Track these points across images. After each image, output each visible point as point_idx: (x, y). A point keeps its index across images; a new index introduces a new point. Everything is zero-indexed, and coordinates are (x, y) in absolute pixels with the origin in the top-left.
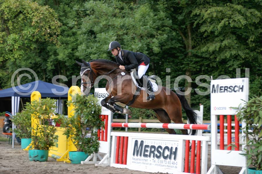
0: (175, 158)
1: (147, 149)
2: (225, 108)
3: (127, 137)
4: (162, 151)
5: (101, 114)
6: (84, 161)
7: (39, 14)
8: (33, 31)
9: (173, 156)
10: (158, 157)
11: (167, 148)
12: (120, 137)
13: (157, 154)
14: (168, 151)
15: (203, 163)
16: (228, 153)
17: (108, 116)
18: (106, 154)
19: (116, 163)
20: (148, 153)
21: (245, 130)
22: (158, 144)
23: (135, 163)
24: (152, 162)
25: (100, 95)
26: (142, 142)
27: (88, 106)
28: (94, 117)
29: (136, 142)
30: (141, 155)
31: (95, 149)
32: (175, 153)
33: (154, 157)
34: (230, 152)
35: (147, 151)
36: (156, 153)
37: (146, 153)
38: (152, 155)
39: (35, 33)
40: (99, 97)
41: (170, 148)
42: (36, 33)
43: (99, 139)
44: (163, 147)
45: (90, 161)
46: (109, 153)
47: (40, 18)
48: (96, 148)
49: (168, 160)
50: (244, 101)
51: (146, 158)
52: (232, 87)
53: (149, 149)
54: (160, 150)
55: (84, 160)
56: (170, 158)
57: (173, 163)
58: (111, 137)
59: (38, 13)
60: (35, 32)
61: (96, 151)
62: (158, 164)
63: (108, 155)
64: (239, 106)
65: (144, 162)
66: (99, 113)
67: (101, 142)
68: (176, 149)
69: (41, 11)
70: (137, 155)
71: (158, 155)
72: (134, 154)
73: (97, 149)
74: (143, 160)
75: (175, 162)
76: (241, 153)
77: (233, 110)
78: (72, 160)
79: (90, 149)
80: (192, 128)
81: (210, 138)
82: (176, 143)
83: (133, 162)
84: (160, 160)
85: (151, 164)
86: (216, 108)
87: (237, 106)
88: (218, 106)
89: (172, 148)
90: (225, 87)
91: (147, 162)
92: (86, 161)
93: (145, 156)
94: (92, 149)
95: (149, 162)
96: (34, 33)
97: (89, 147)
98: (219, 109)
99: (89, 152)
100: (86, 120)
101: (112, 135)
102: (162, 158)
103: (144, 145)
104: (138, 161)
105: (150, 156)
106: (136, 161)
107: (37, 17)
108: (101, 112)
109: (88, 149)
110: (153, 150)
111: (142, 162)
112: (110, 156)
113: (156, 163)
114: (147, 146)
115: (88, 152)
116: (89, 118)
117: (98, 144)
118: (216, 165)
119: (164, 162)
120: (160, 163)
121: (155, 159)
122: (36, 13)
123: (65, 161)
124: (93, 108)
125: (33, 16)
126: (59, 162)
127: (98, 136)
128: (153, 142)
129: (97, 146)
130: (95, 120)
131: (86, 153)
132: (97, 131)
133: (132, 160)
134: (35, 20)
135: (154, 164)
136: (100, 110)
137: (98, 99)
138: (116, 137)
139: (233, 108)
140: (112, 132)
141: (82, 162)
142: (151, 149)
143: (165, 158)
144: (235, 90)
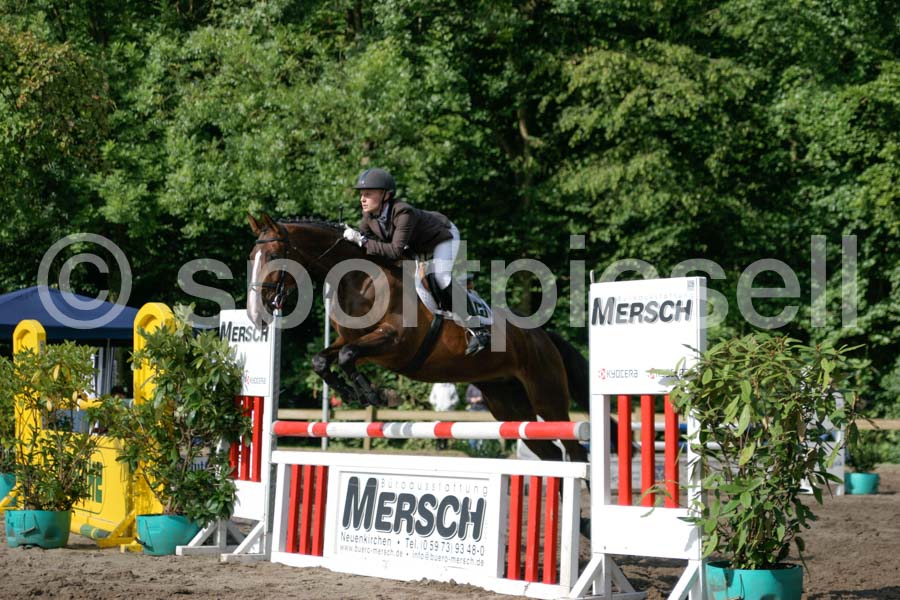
0: (476, 534)
1: (387, 505)
2: (634, 373)
3: (326, 469)
4: (435, 512)
5: (240, 392)
6: (187, 544)
7: (40, 69)
8: (20, 123)
9: (470, 527)
10: (423, 531)
11: (451, 500)
12: (300, 467)
13: (418, 521)
14: (456, 509)
15: (566, 548)
16: (642, 516)
17: (262, 399)
18: (257, 522)
19: (286, 551)
20: (390, 519)
21: (697, 441)
22: (424, 487)
23: (351, 549)
24: (403, 547)
25: (237, 331)
26: (372, 482)
27: (198, 366)
28: (217, 404)
29: (354, 482)
30: (367, 525)
31: (222, 505)
32: (477, 519)
33: (409, 529)
34: (649, 513)
35: (388, 511)
36: (417, 516)
37: (386, 519)
38: (404, 523)
39: (28, 131)
40: (234, 340)
41: (461, 501)
42: (31, 132)
43: (234, 475)
44: (439, 499)
45: (205, 544)
46: (266, 517)
47: (45, 83)
48: (226, 503)
49: (456, 539)
50: (694, 350)
51: (384, 535)
52: (654, 303)
53: (393, 505)
54: (428, 507)
55: (185, 540)
56: (462, 534)
57: (472, 550)
58: (274, 467)
59: (38, 67)
60: (28, 127)
61: (227, 510)
62: (424, 552)
63: (263, 524)
64: (678, 365)
65: (380, 546)
66: (233, 391)
67: (240, 484)
68: (481, 503)
69: (46, 62)
70: (356, 525)
71: (424, 523)
72: (346, 523)
73: (229, 507)
74: (376, 541)
75: (478, 545)
76: (685, 515)
77: (659, 378)
78: (148, 543)
79: (205, 508)
80: (527, 433)
81: (588, 469)
82: (481, 484)
83: (342, 548)
84: (429, 539)
85: (399, 553)
86: (605, 374)
87: (671, 366)
88: (611, 367)
89: (466, 500)
90: (634, 305)
91: (387, 548)
92: (191, 544)
93: (382, 526)
94: (212, 506)
95: (395, 547)
96: (24, 131)
97: (202, 501)
98: (616, 374)
99: (202, 516)
100: (193, 415)
101: (274, 461)
102: (436, 535)
103: (380, 490)
104: (361, 544)
105: (397, 527)
106: (353, 544)
107: (35, 80)
108: (241, 386)
109: (198, 506)
110: (407, 507)
111: (372, 546)
112: (270, 530)
113: (416, 551)
114: (389, 496)
115: (198, 515)
116: (201, 408)
117: (231, 491)
118: (607, 555)
119: (441, 545)
120: (428, 549)
121: (412, 538)
122: (29, 68)
123: (123, 547)
124: (215, 374)
125: (22, 75)
126: (103, 548)
127: (230, 463)
128: (408, 484)
129: (229, 496)
130: (220, 414)
131: (192, 520)
132: (226, 450)
133: (341, 543)
134: (27, 90)
135: (410, 555)
136: (236, 381)
137: (231, 344)
138: (289, 466)
139: (659, 372)
140: (275, 453)
141: (179, 549)
142: (400, 506)
143: (446, 532)
144: (667, 315)
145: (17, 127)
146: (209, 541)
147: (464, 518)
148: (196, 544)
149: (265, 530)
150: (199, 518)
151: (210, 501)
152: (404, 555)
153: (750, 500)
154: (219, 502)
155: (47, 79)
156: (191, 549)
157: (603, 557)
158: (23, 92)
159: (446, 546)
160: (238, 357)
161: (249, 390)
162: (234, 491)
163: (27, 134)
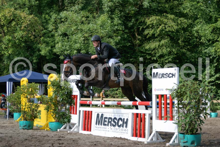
0: (126, 127)
1: (106, 120)
2: (163, 90)
3: (92, 112)
4: (117, 122)
5: (72, 94)
6: (60, 129)
7: (27, 21)
8: (22, 33)
9: (125, 125)
10: (114, 126)
11: (120, 119)
12: (86, 111)
13: (113, 124)
14: (121, 121)
15: (147, 130)
16: (164, 122)
17: (77, 96)
18: (76, 124)
19: (83, 130)
21: (177, 105)
22: (114, 116)
23: (97, 130)
24: (109, 129)
25: (71, 80)
26: (102, 115)
27: (63, 88)
28: (67, 97)
29: (98, 115)
30: (101, 125)
31: (68, 120)
32: (126, 123)
34: (166, 122)
35: (106, 121)
36: (112, 122)
37: (105, 123)
38: (110, 124)
40: (71, 82)
42: (25, 35)
43: (71, 113)
44: (118, 118)
45: (64, 129)
46: (78, 123)
47: (28, 24)
48: (69, 119)
49: (122, 128)
50: (176, 84)
51: (105, 127)
52: (167, 74)
53: (107, 120)
54: (115, 120)
56: (123, 126)
57: (125, 130)
58: (80, 111)
59: (26, 20)
60: (24, 34)
62: (114, 131)
63: (77, 124)
64: (173, 88)
66: (71, 94)
67: (72, 115)
68: (127, 119)
69: (28, 19)
70: (99, 124)
71: (114, 124)
72: (96, 124)
73: (70, 120)
74: (103, 128)
75: (127, 129)
76: (174, 122)
77: (168, 91)
78: (51, 128)
79: (64, 120)
80: (139, 104)
82: (127, 115)
83: (95, 130)
84: (115, 128)
85: (109, 131)
86: (156, 90)
87: (171, 88)
88: (157, 88)
89: (124, 119)
90: (162, 74)
91: (106, 130)
93: (105, 125)
94: (66, 120)
95: (107, 129)
96: (23, 35)
97: (63, 119)
98: (158, 90)
99: (64, 122)
100: (61, 99)
101: (80, 110)
102: (117, 127)
103: (104, 116)
104: (100, 129)
105: (108, 125)
106: (98, 129)
107: (25, 23)
108: (72, 93)
109: (63, 120)
110: (110, 120)
111: (102, 129)
112: (79, 126)
114: (106, 118)
115: (63, 122)
116: (63, 98)
118: (156, 131)
119: (118, 129)
120: (115, 130)
121: (111, 127)
122: (24, 21)
123: (46, 129)
124: (66, 90)
125: (23, 22)
126: (41, 130)
127: (70, 110)
128: (110, 115)
129: (70, 118)
130: (68, 99)
131: (61, 123)
132: (69, 107)
133: (95, 128)
134: (24, 25)
135: (111, 131)
136: (71, 92)
137: (70, 83)
138: (83, 111)
139: (168, 89)
140: (80, 108)
141: (58, 130)
142: (109, 120)
143: (119, 126)
144: (170, 76)
145: (22, 34)
146: (65, 128)
147: (123, 123)
149: (78, 126)
150: (63, 123)
151: (65, 119)
152: (110, 131)
153: (189, 119)
154: (67, 119)
155: (28, 23)
156: (61, 130)
157: (155, 132)
158: (23, 26)
159: (119, 129)
160: (72, 86)
161: (74, 94)
162: (71, 117)
163: (24, 36)
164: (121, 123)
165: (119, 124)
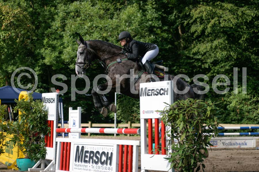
0: (110, 164)
1: (87, 155)
2: (152, 112)
3: (70, 143)
4: (99, 157)
5: (47, 119)
6: (32, 168)
8: (4, 34)
9: (109, 162)
10: (96, 163)
11: (103, 153)
12: (64, 143)
13: (95, 160)
14: (105, 156)
15: (134, 168)
17: (53, 121)
18: (51, 161)
19: (60, 170)
20: (87, 159)
21: (170, 133)
22: (96, 149)
23: (77, 169)
24: (91, 168)
25: (46, 100)
26: (83, 147)
27: (34, 111)
28: (40, 123)
29: (78, 147)
30: (81, 161)
31: (42, 155)
32: (111, 158)
33: (92, 162)
34: (153, 156)
35: (87, 156)
36: (95, 158)
37: (86, 159)
38: (91, 160)
39: (6, 37)
40: (46, 103)
41: (106, 153)
42: (7, 37)
43: (46, 145)
44: (101, 153)
45: (37, 168)
46: (54, 159)
48: (43, 154)
49: (105, 165)
50: (167, 104)
51: (86, 164)
52: (158, 89)
53: (88, 155)
54: (98, 155)
55: (31, 167)
56: (106, 164)
57: (109, 169)
58: (57, 143)
59: (9, 17)
60: (6, 35)
61: (43, 157)
62: (96, 170)
63: (53, 161)
64: (164, 109)
65: (84, 168)
66: (45, 119)
67: (48, 149)
69: (11, 15)
70: (78, 161)
71: (97, 160)
72: (76, 161)
73: (44, 156)
74: (84, 166)
75: (111, 167)
76: (165, 157)
77: (159, 113)
78: (20, 167)
79: (36, 156)
80: (124, 132)
81: (140, 142)
82: (112, 147)
83: (75, 169)
84: (98, 165)
85: (90, 170)
86: (144, 112)
87: (162, 109)
88: (146, 110)
89: (108, 153)
90: (152, 90)
91: (86, 168)
92: (33, 168)
93: (85, 161)
94: (39, 156)
95: (88, 168)
96: (5, 37)
97: (36, 154)
98: (147, 112)
100: (31, 126)
101: (57, 141)
102: (99, 164)
103: (85, 150)
104: (80, 167)
105: (89, 162)
106: (77, 167)
107: (8, 21)
108: (47, 117)
109: (34, 155)
110: (92, 155)
111: (82, 168)
113: (94, 169)
114: (87, 152)
115: (34, 158)
116: (34, 124)
118: (146, 170)
119: (101, 167)
120: (97, 169)
121: (93, 165)
122: (6, 17)
123: (13, 169)
124: (39, 113)
125: (4, 19)
126: (9, 169)
127: (45, 142)
128: (92, 148)
129: (44, 152)
130: (41, 126)
131: (32, 160)
132: (44, 138)
133: (74, 167)
134: (5, 24)
135: (93, 170)
136: (46, 116)
137: (44, 104)
138: (60, 142)
139: (159, 111)
140: (57, 138)
141: (29, 169)
142: (90, 155)
143: (102, 163)
144: (161, 93)
145: (3, 35)
146: (39, 166)
147: (107, 159)
148: (35, 168)
149: (54, 163)
150: (34, 159)
151: (38, 154)
152: (91, 170)
153: (182, 152)
154: (41, 154)
155: (11, 20)
157: (144, 171)
158: (4, 24)
159: (102, 167)
160: (47, 108)
161: (50, 118)
162: (46, 150)
163: (6, 38)
164: (104, 158)
165: (103, 161)
